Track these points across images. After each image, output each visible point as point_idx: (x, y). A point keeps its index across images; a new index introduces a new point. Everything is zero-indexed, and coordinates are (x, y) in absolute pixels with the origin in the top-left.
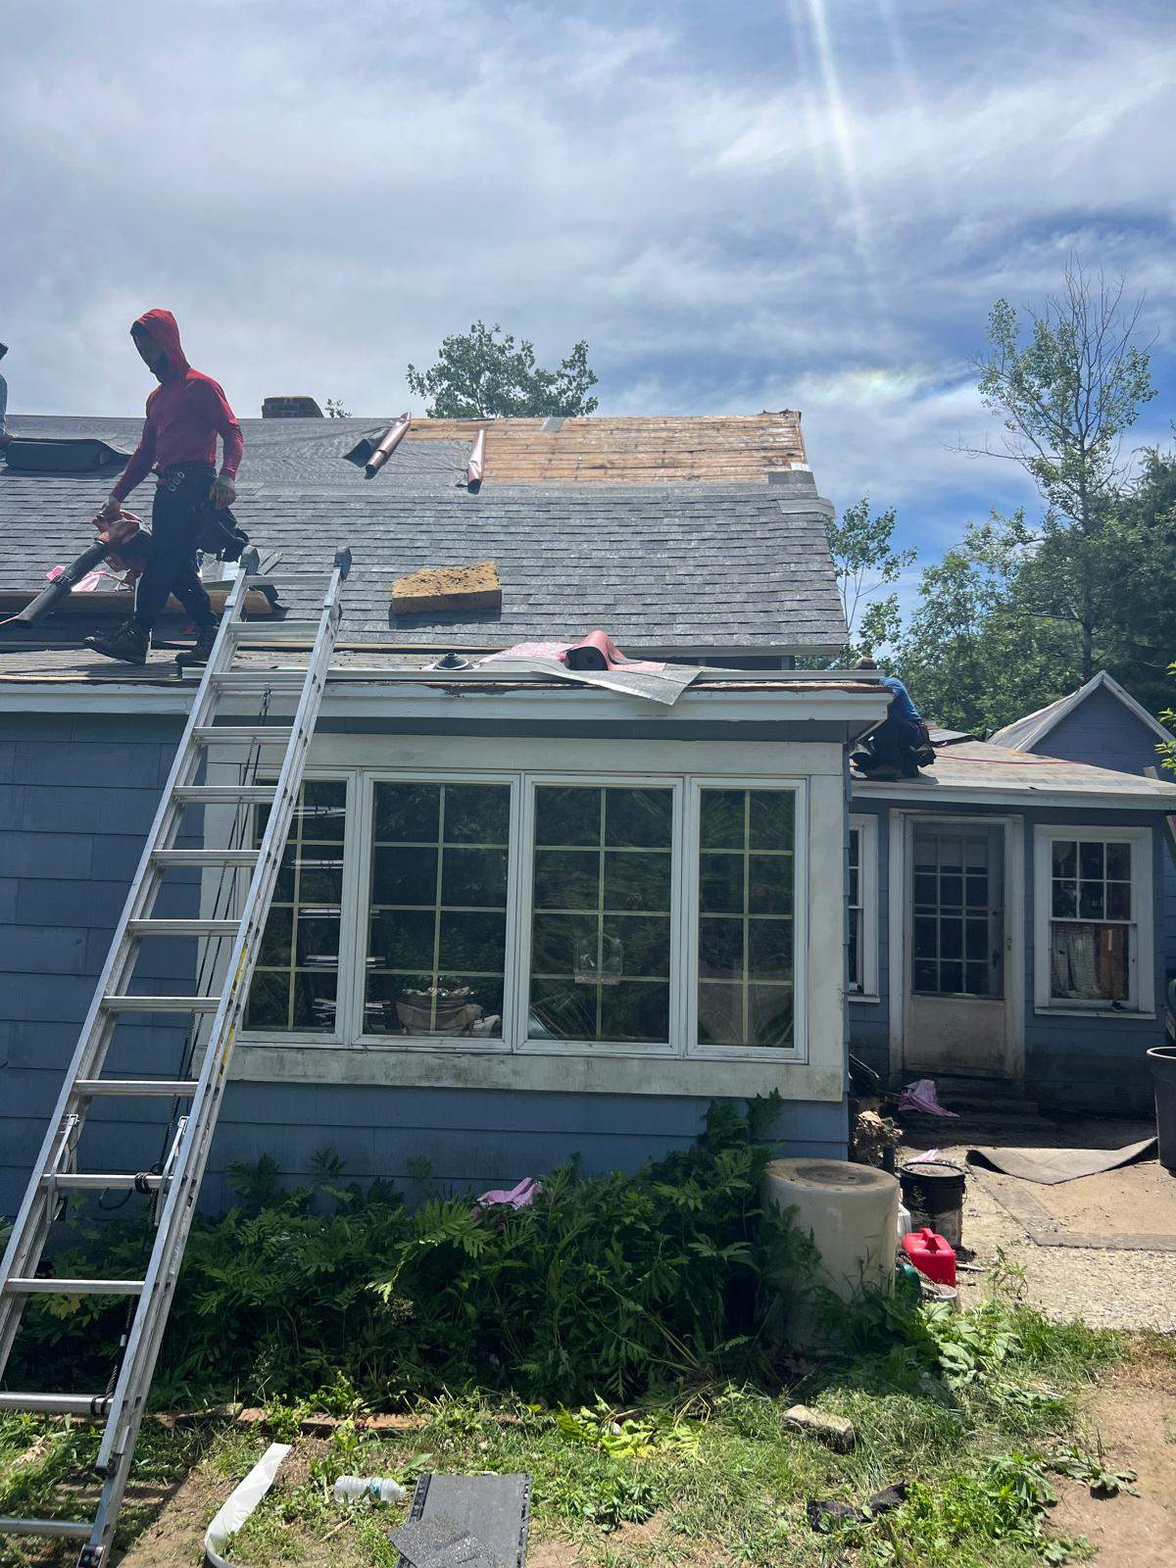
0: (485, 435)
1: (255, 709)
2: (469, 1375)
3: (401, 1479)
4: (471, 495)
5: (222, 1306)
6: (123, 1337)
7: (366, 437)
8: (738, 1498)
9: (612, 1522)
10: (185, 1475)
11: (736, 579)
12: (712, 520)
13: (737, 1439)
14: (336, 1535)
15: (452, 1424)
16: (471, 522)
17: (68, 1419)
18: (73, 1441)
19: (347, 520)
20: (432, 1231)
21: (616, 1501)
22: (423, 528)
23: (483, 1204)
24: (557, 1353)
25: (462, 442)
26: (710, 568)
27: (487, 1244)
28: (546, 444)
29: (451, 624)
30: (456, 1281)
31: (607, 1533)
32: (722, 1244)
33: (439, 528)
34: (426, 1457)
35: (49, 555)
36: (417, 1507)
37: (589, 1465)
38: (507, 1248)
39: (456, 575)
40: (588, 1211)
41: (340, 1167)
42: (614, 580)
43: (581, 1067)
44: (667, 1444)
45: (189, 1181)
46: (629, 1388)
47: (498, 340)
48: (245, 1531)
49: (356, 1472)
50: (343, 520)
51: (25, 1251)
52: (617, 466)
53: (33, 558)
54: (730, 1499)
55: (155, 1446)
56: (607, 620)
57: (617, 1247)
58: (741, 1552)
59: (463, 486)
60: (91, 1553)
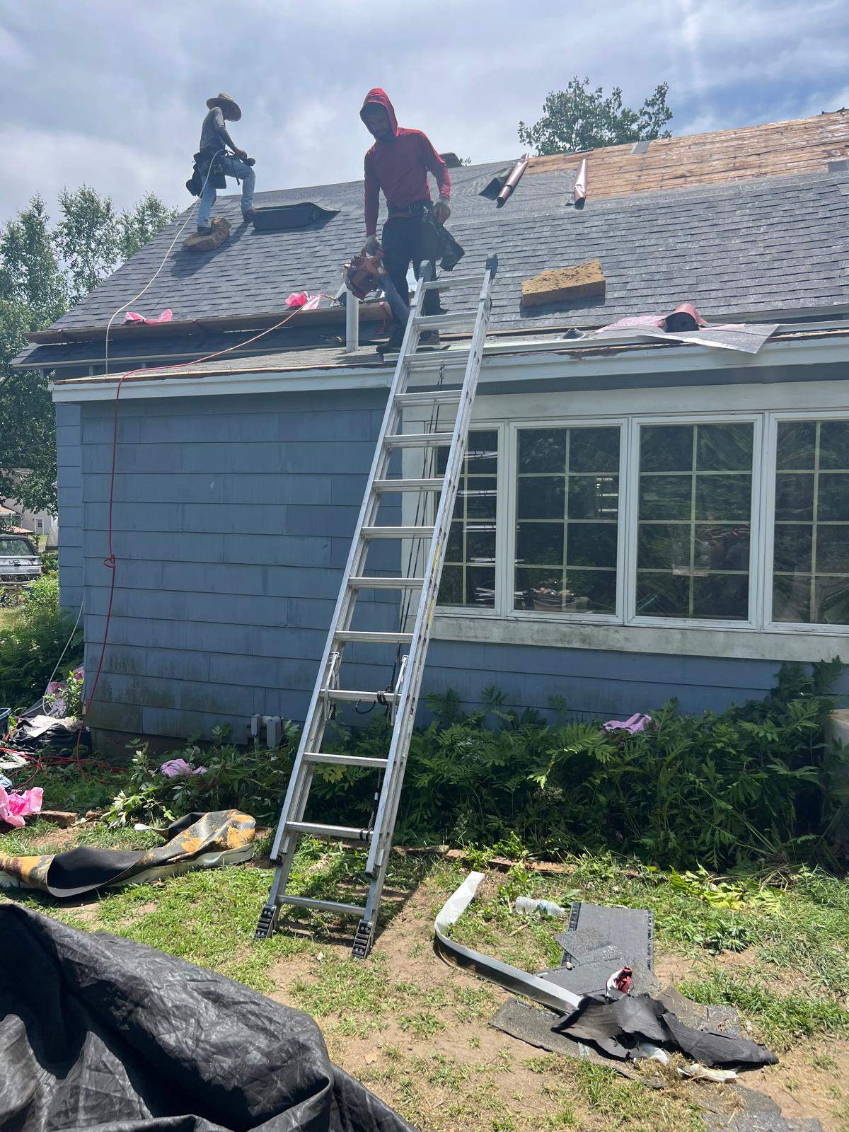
0: (587, 164)
1: (434, 380)
2: (602, 843)
3: (560, 903)
4: (578, 211)
5: (431, 782)
6: (376, 794)
7: (496, 176)
8: (814, 945)
9: (716, 948)
10: (416, 886)
11: (802, 254)
12: (779, 208)
13: (810, 904)
14: (519, 933)
15: (592, 872)
16: (578, 232)
17: (341, 845)
18: (344, 859)
19: (486, 241)
20: (572, 743)
21: (719, 935)
22: (543, 240)
23: (607, 728)
24: (667, 834)
25: (569, 171)
26: (778, 247)
27: (613, 755)
28: (636, 164)
29: (567, 310)
30: (591, 778)
31: (713, 955)
32: (794, 767)
33: (554, 239)
34: (576, 891)
35: (285, 287)
36: (573, 922)
37: (696, 909)
38: (628, 758)
39: (570, 273)
40: (687, 737)
41: (502, 699)
42: (695, 265)
43: (678, 636)
44: (754, 902)
45: (411, 698)
46: (720, 861)
47: (589, 91)
48: (459, 924)
49: (529, 895)
50: (483, 241)
51: (313, 737)
52: (695, 174)
53: (276, 290)
54: (809, 945)
55: (396, 866)
56: (691, 296)
57: (711, 764)
58: (819, 980)
59: (571, 204)
60: (365, 925)
